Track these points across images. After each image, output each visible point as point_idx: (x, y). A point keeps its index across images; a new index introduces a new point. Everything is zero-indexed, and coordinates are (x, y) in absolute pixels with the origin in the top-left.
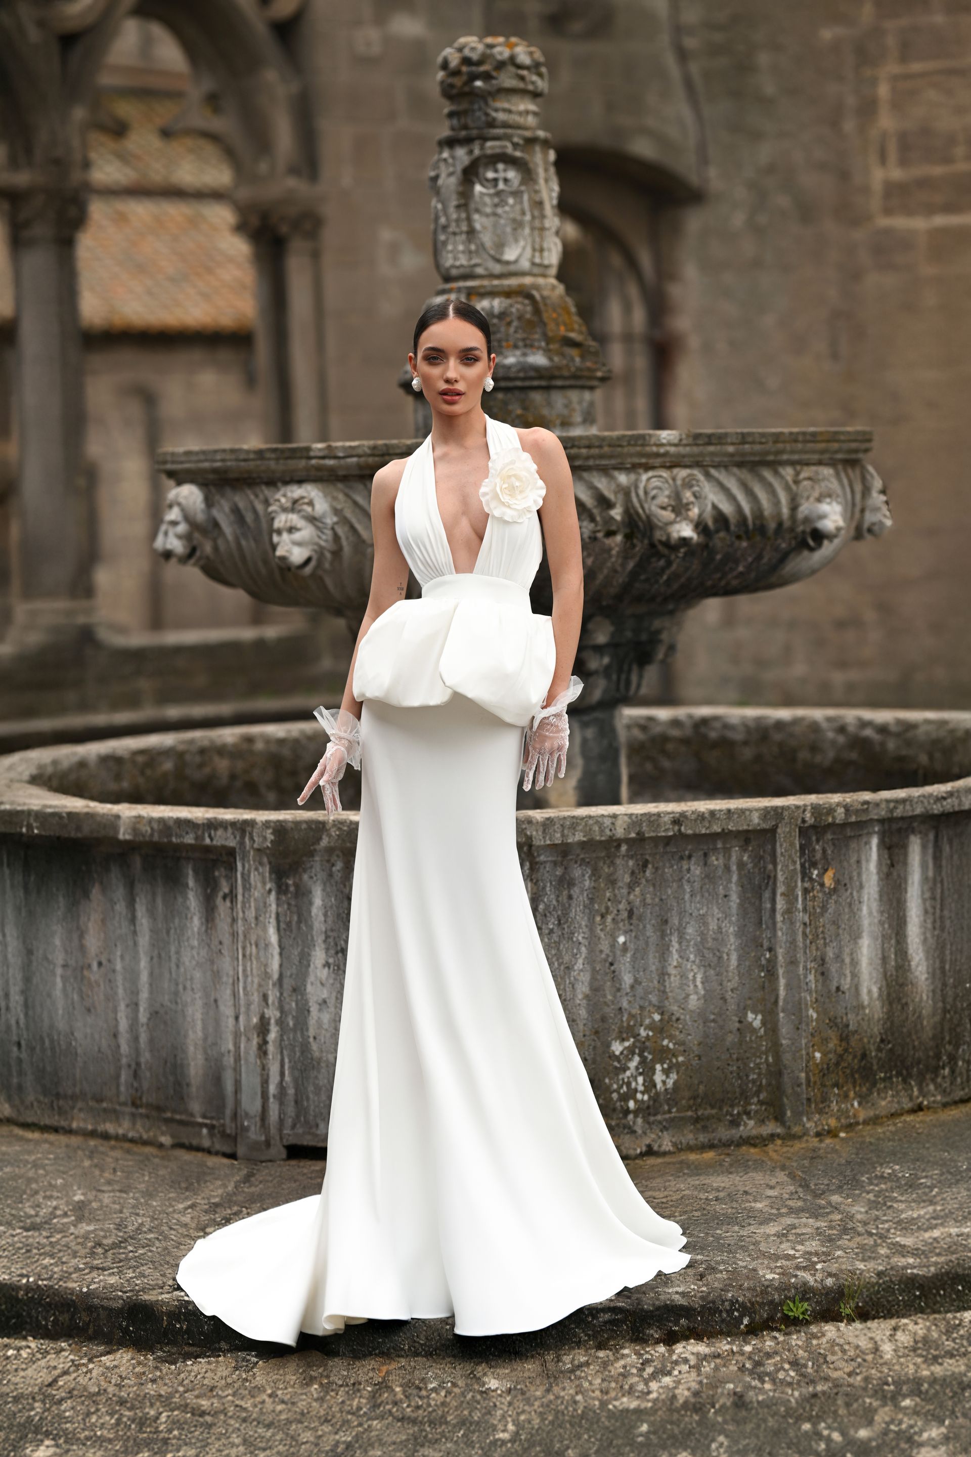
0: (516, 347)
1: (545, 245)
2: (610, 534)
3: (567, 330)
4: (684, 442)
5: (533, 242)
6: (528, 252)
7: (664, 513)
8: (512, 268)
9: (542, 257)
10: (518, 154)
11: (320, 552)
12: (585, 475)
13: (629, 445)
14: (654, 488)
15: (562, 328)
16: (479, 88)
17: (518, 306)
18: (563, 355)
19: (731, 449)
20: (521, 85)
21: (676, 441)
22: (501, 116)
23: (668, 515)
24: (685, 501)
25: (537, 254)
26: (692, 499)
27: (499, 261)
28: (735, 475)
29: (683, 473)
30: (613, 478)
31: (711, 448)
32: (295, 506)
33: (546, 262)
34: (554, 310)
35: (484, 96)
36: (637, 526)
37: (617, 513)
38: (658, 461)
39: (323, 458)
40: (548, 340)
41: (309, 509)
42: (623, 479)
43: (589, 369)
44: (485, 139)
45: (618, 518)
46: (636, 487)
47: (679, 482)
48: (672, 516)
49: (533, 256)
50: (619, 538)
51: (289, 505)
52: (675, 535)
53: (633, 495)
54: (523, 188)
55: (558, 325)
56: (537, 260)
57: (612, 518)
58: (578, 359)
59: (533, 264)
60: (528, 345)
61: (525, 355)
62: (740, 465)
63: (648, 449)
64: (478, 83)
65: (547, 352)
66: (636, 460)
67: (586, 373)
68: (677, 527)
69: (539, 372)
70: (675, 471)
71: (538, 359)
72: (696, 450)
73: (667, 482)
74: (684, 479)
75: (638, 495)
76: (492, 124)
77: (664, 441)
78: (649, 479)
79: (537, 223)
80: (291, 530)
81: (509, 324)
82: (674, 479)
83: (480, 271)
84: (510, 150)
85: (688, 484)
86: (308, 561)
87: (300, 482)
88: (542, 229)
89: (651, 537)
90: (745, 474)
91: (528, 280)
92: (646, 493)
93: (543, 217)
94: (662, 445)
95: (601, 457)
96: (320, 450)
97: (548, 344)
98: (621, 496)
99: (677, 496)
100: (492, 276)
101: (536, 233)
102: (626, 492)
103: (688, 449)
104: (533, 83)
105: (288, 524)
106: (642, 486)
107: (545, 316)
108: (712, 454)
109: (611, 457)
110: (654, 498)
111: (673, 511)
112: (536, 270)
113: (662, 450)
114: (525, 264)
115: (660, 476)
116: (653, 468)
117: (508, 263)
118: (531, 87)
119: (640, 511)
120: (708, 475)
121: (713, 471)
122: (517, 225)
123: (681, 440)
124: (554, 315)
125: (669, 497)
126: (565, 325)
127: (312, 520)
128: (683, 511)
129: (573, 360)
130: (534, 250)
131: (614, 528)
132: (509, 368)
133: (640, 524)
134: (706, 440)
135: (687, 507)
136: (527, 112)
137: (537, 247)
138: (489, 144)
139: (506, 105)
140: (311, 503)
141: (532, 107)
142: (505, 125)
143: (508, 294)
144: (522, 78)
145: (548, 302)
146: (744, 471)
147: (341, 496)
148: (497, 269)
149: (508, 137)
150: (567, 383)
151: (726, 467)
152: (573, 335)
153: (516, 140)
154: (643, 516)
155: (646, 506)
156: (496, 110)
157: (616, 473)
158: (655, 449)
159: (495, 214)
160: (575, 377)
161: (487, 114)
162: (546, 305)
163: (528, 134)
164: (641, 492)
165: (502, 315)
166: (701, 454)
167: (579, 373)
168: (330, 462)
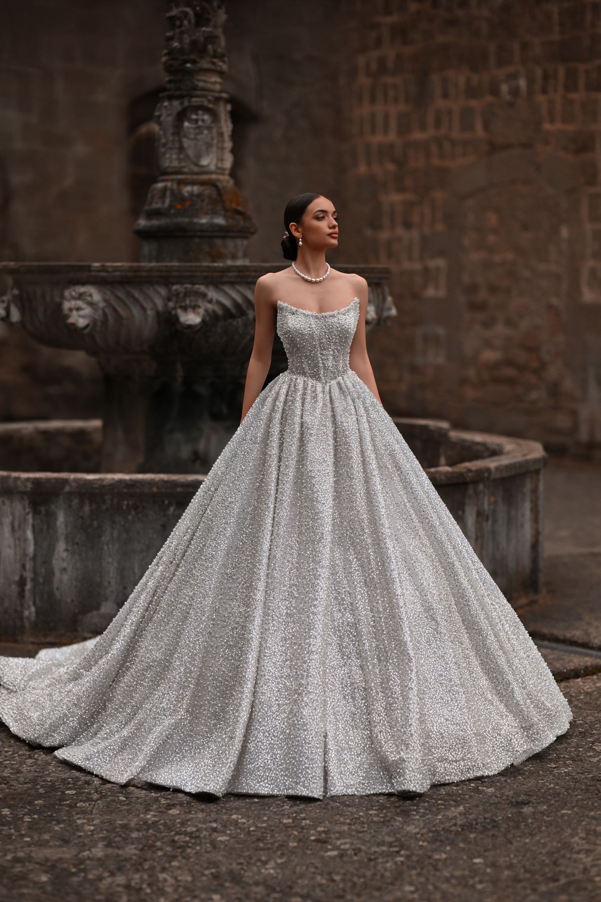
0: (207, 213)
1: (224, 158)
3: (237, 206)
5: (218, 155)
6: (215, 161)
8: (207, 169)
9: (222, 164)
10: (211, 106)
11: (94, 322)
15: (234, 204)
16: (188, 68)
17: (208, 191)
18: (234, 219)
20: (213, 67)
22: (201, 84)
25: (219, 162)
27: (197, 165)
32: (80, 297)
33: (223, 167)
34: (230, 194)
35: (190, 73)
39: (99, 271)
40: (226, 210)
41: (89, 299)
44: (192, 97)
49: (217, 163)
51: (77, 296)
54: (213, 125)
55: (231, 202)
56: (220, 165)
58: (241, 222)
59: (217, 168)
60: (214, 213)
61: (212, 218)
64: (188, 65)
65: (225, 217)
67: (245, 230)
69: (221, 228)
71: (220, 221)
76: (195, 88)
79: (220, 145)
80: (78, 309)
81: (203, 201)
83: (185, 170)
84: (206, 103)
86: (87, 326)
87: (83, 284)
88: (222, 149)
91: (214, 177)
93: (223, 141)
96: (97, 267)
97: (226, 213)
100: (193, 173)
101: (219, 151)
104: (220, 66)
105: (77, 307)
107: (224, 197)
112: (219, 171)
114: (212, 167)
117: (203, 166)
118: (218, 69)
122: (209, 146)
124: (230, 197)
127: (91, 304)
129: (239, 222)
130: (218, 160)
132: (203, 225)
136: (215, 83)
137: (219, 158)
138: (194, 99)
139: (204, 78)
140: (91, 295)
141: (219, 80)
142: (203, 89)
143: (202, 184)
144: (214, 63)
145: (227, 190)
147: (108, 293)
148: (198, 170)
149: (205, 96)
150: (236, 235)
152: (239, 208)
153: (210, 98)
156: (199, 81)
159: (195, 139)
160: (239, 232)
161: (193, 83)
162: (224, 191)
163: (216, 95)
165: (199, 195)
167: (241, 230)
168: (103, 274)
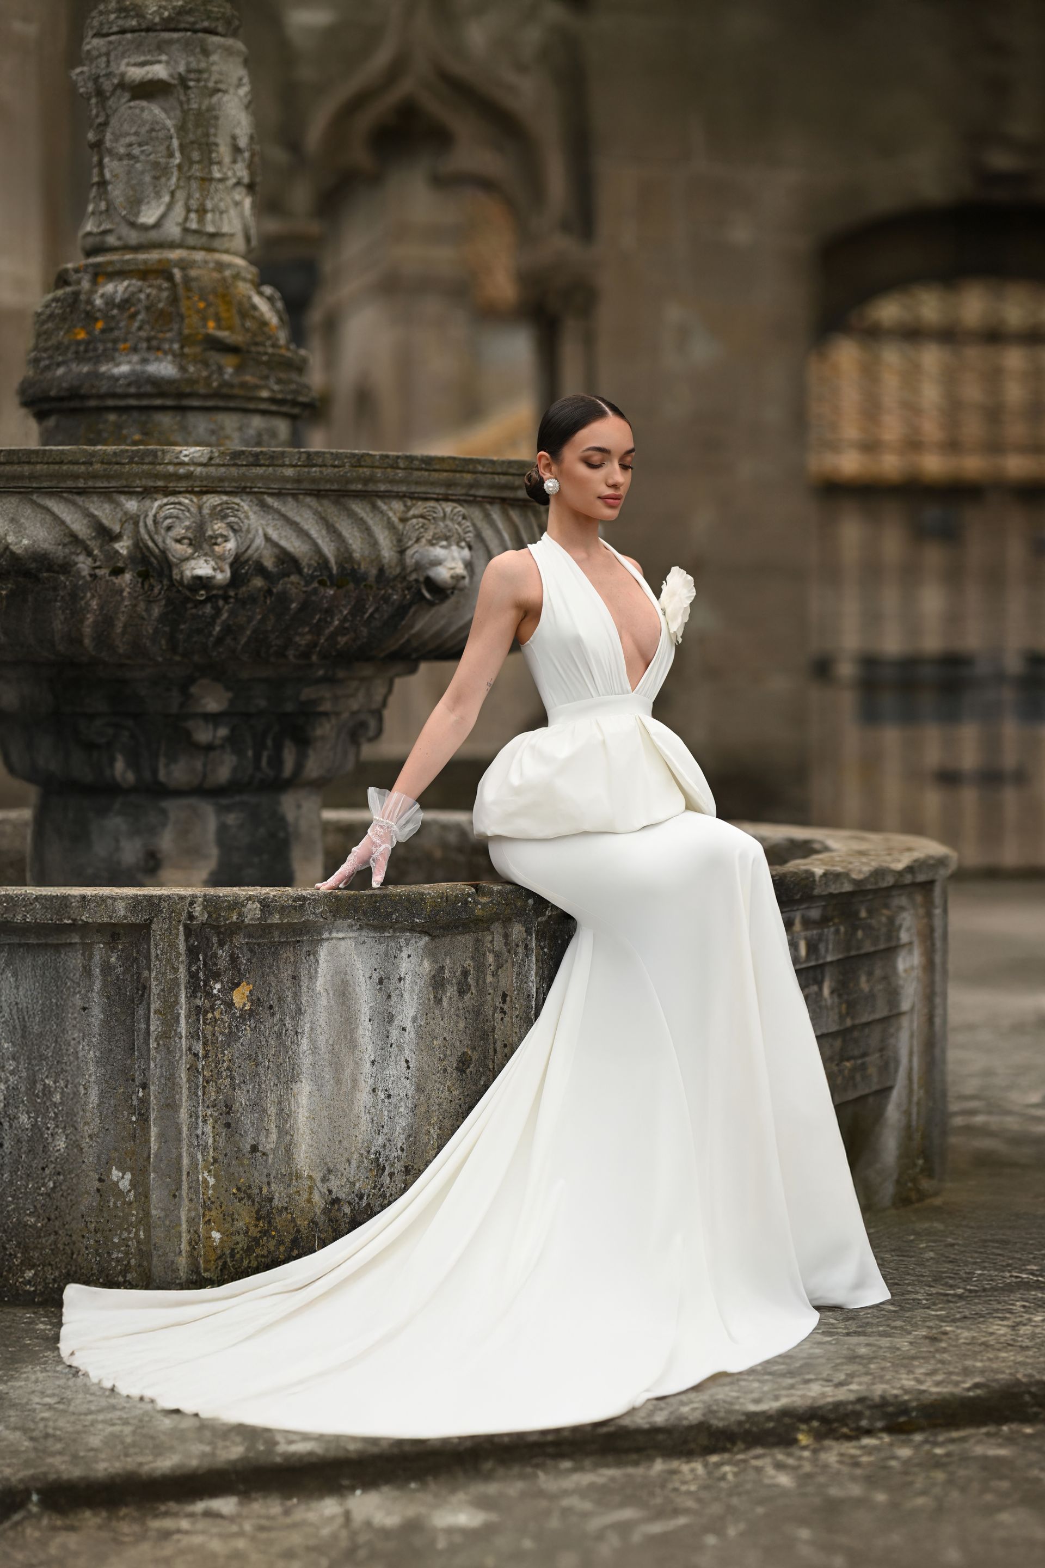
0: (134, 350)
2: (117, 572)
3: (219, 327)
4: (217, 461)
8: (153, 235)
12: (79, 500)
13: (131, 462)
14: (166, 518)
15: (211, 324)
18: (206, 364)
19: (289, 472)
21: (204, 460)
23: (182, 549)
24: (210, 533)
28: (310, 507)
29: (214, 500)
30: (118, 504)
31: (260, 471)
33: (211, 229)
34: (202, 298)
36: (151, 564)
37: (123, 547)
38: (183, 485)
42: (132, 505)
43: (243, 385)
45: (124, 552)
47: (206, 511)
48: (190, 551)
50: (128, 576)
52: (188, 573)
53: (141, 524)
55: (204, 319)
57: (117, 552)
58: (230, 370)
59: (186, 230)
60: (154, 347)
61: (145, 361)
63: (159, 468)
66: (151, 484)
67: (236, 391)
68: (192, 563)
69: (159, 386)
70: (205, 498)
71: (164, 368)
72: (234, 471)
73: (189, 511)
74: (215, 507)
75: (146, 526)
77: (186, 459)
78: (161, 507)
82: (200, 508)
83: (111, 240)
85: (220, 514)
90: (330, 510)
92: (155, 522)
94: (183, 464)
95: (95, 476)
97: (182, 347)
98: (129, 527)
99: (200, 527)
100: (127, 248)
102: (135, 520)
103: (223, 470)
106: (151, 513)
107: (184, 305)
108: (262, 478)
109: (108, 477)
110: (169, 528)
111: (190, 544)
113: (182, 471)
115: (180, 503)
119: (150, 544)
120: (263, 506)
121: (269, 500)
123: (211, 459)
124: (202, 305)
125: (187, 528)
126: (218, 319)
128: (206, 546)
129: (220, 369)
131: (120, 564)
133: (153, 559)
134: (251, 459)
135: (213, 541)
143: (144, 274)
145: (194, 284)
146: (326, 502)
148: (133, 237)
150: (210, 403)
151: (295, 496)
152: (223, 334)
154: (157, 551)
155: (159, 540)
157: (122, 499)
158: (171, 469)
162: (188, 289)
164: (150, 522)
165: (126, 303)
166: (243, 477)
167: (225, 390)
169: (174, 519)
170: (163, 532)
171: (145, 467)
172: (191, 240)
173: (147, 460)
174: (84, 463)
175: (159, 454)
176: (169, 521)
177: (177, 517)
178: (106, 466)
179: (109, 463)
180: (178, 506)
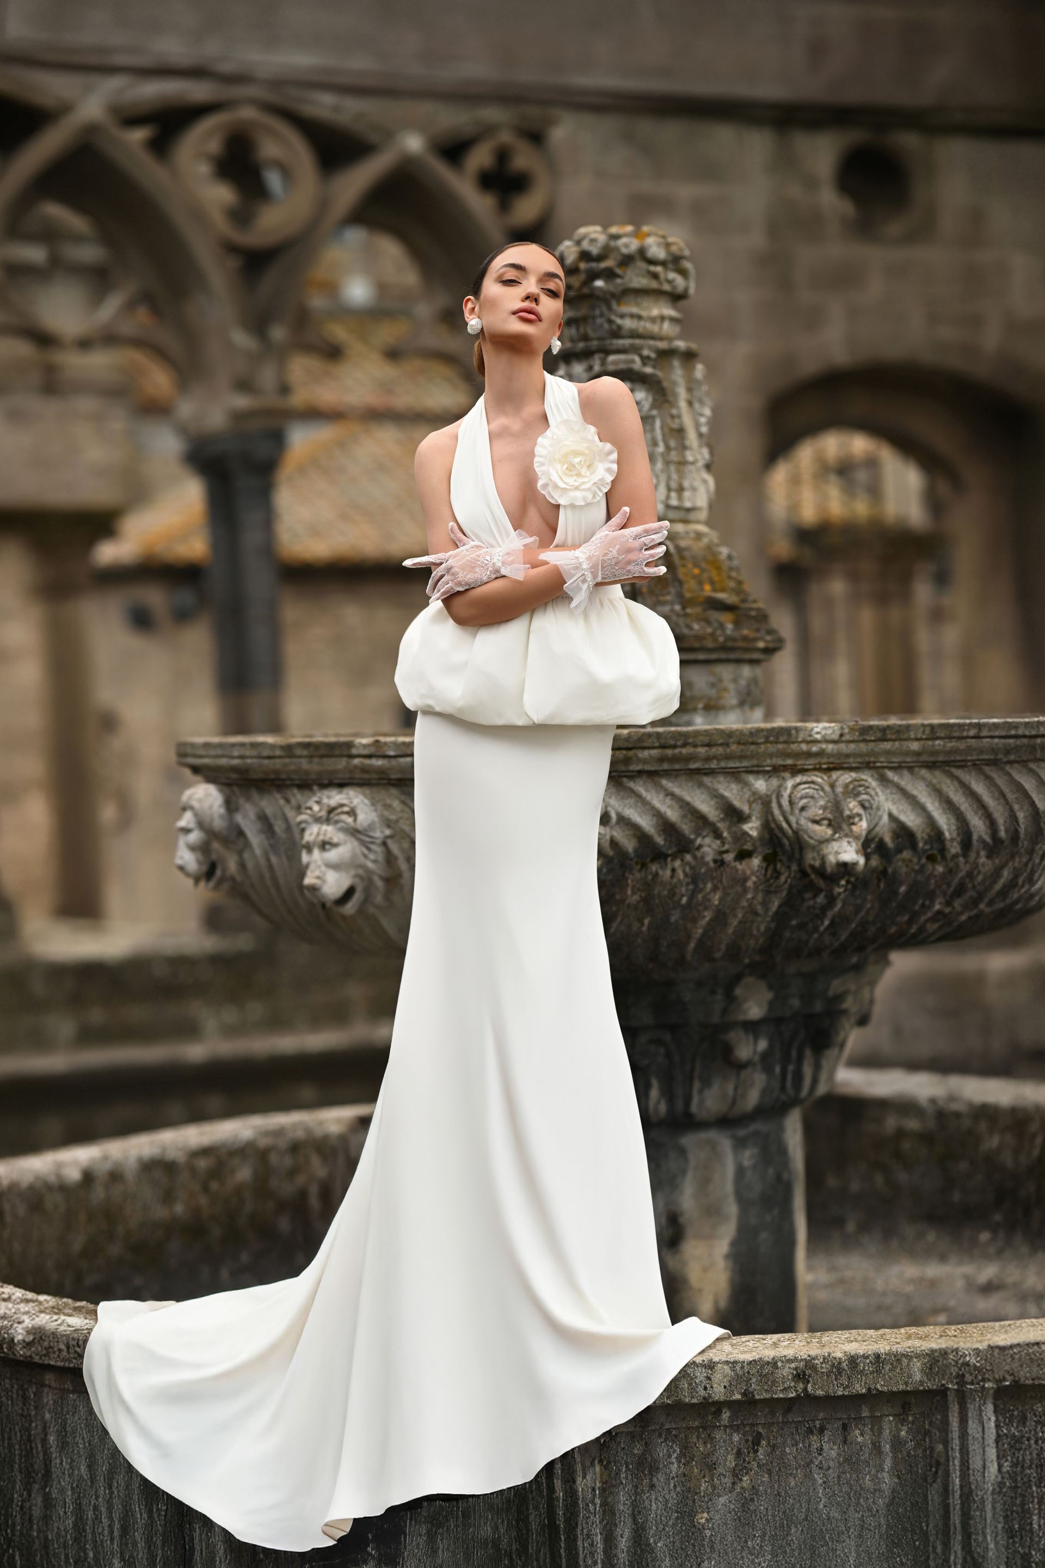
1: (686, 484)
2: (743, 855)
3: (715, 590)
4: (847, 737)
5: (669, 479)
7: (817, 828)
9: (680, 498)
10: (648, 370)
11: (367, 877)
12: (707, 780)
13: (767, 741)
14: (802, 798)
15: (707, 587)
16: (599, 288)
18: (708, 622)
19: (915, 746)
20: (654, 285)
21: (835, 737)
22: (628, 324)
23: (823, 831)
24: (847, 813)
25: (673, 494)
26: (858, 810)
28: (924, 779)
29: (845, 778)
30: (746, 784)
31: (887, 746)
32: (330, 815)
33: (688, 504)
34: (696, 565)
35: (606, 299)
36: (781, 845)
37: (752, 828)
38: (810, 763)
39: (369, 756)
40: (685, 602)
41: (350, 820)
42: (760, 785)
44: (608, 352)
45: (754, 833)
46: (779, 796)
47: (839, 790)
48: (830, 832)
49: (668, 497)
50: (756, 862)
51: (323, 813)
52: (832, 859)
53: (774, 805)
54: (654, 412)
55: (701, 583)
56: (674, 502)
57: (746, 833)
58: (729, 627)
59: (668, 507)
62: (931, 766)
63: (794, 747)
64: (599, 283)
66: (780, 762)
67: (741, 644)
68: (835, 846)
70: (835, 775)
72: (863, 747)
73: (823, 789)
74: (846, 786)
75: (780, 806)
76: (617, 333)
77: (818, 737)
78: (795, 787)
79: (674, 456)
80: (325, 845)
82: (832, 786)
84: (637, 364)
85: (852, 791)
86: (349, 891)
87: (341, 785)
88: (682, 463)
89: (800, 861)
90: (938, 777)
92: (791, 803)
93: (684, 448)
94: (816, 742)
95: (728, 757)
96: (365, 747)
97: (684, 608)
98: (757, 807)
99: (837, 806)
101: (672, 468)
102: (765, 802)
103: (852, 746)
104: (669, 282)
105: (321, 838)
106: (786, 794)
107: (681, 572)
108: (888, 753)
109: (742, 757)
110: (803, 809)
111: (829, 825)
113: (815, 749)
115: (813, 782)
116: (803, 771)
118: (667, 287)
119: (785, 825)
120: (883, 780)
121: (890, 774)
123: (841, 735)
124: (696, 571)
125: (824, 808)
126: (712, 582)
127: (354, 832)
128: (845, 826)
129: (722, 626)
130: (669, 489)
131: (748, 847)
133: (785, 841)
134: (879, 735)
135: (850, 820)
136: (662, 318)
137: (674, 485)
138: (612, 358)
139: (634, 310)
140: (352, 813)
141: (669, 312)
142: (634, 335)
144: (655, 276)
145: (686, 554)
146: (937, 773)
147: (396, 804)
149: (636, 350)
151: (910, 769)
152: (721, 596)
153: (646, 352)
154: (790, 832)
155: (793, 820)
156: (622, 316)
157: (751, 778)
158: (804, 747)
160: (723, 648)
161: (610, 322)
162: (682, 558)
163: (662, 345)
164: (785, 802)
166: (872, 753)
167: (730, 643)
168: (379, 763)
169: (809, 799)
170: (797, 812)
171: (780, 746)
172: (672, 515)
173: (781, 739)
174: (721, 745)
175: (793, 732)
176: (804, 801)
177: (812, 797)
178: (742, 747)
179: (745, 744)
180: (812, 786)
